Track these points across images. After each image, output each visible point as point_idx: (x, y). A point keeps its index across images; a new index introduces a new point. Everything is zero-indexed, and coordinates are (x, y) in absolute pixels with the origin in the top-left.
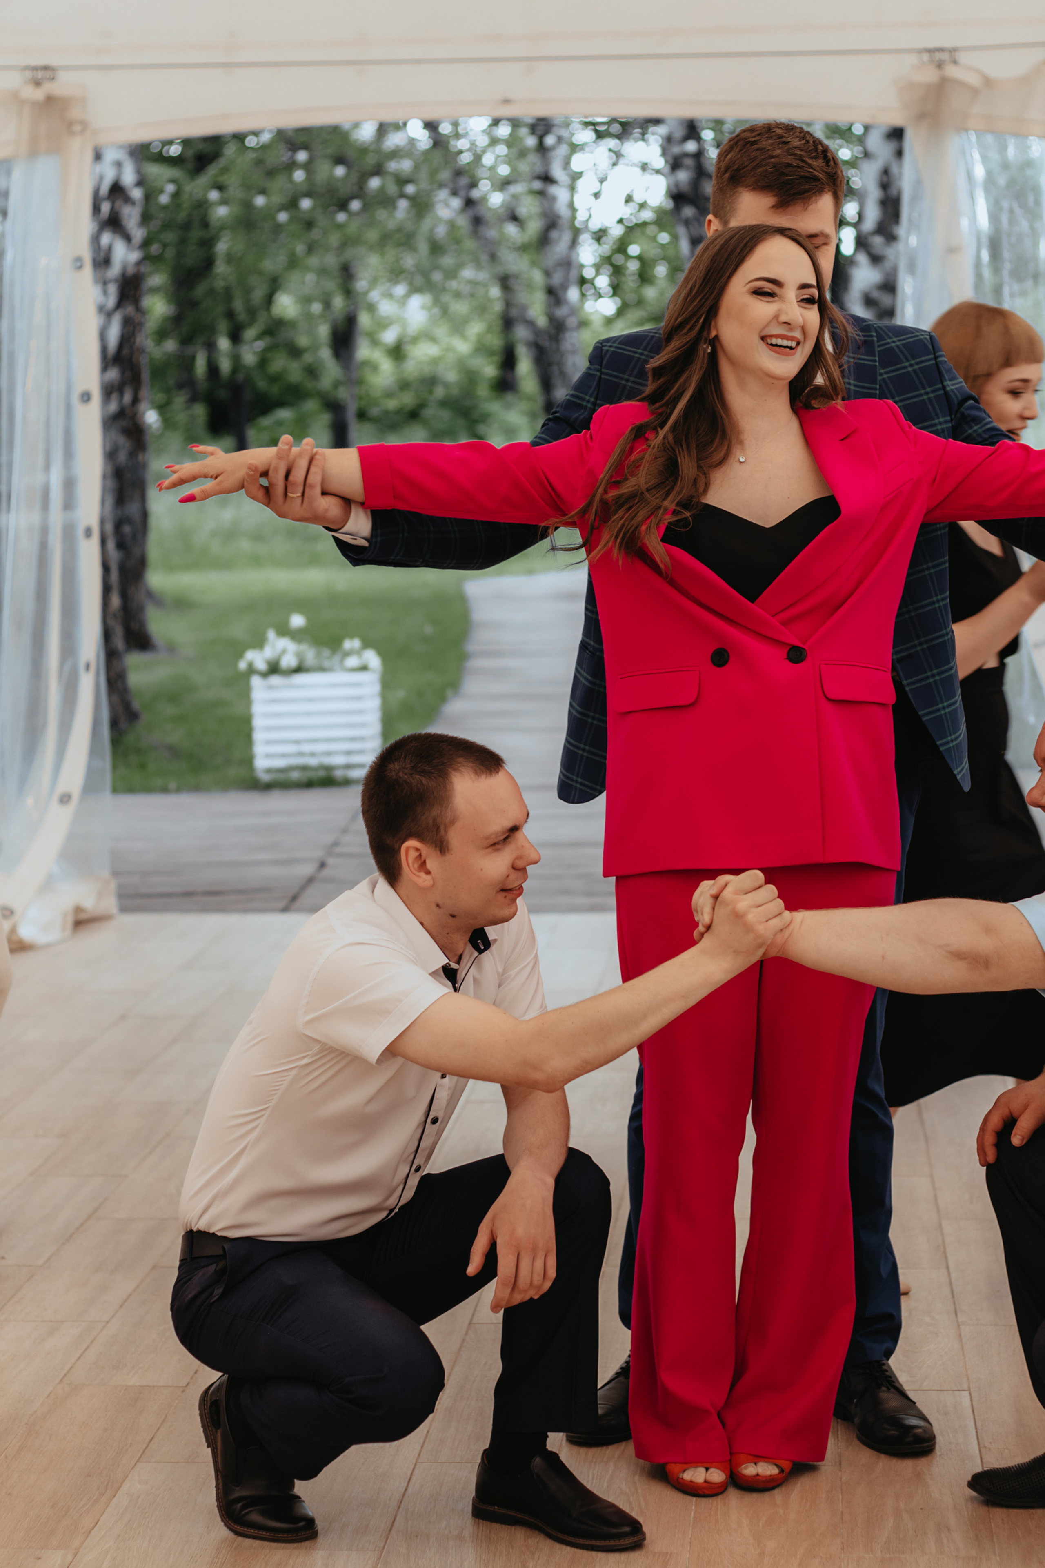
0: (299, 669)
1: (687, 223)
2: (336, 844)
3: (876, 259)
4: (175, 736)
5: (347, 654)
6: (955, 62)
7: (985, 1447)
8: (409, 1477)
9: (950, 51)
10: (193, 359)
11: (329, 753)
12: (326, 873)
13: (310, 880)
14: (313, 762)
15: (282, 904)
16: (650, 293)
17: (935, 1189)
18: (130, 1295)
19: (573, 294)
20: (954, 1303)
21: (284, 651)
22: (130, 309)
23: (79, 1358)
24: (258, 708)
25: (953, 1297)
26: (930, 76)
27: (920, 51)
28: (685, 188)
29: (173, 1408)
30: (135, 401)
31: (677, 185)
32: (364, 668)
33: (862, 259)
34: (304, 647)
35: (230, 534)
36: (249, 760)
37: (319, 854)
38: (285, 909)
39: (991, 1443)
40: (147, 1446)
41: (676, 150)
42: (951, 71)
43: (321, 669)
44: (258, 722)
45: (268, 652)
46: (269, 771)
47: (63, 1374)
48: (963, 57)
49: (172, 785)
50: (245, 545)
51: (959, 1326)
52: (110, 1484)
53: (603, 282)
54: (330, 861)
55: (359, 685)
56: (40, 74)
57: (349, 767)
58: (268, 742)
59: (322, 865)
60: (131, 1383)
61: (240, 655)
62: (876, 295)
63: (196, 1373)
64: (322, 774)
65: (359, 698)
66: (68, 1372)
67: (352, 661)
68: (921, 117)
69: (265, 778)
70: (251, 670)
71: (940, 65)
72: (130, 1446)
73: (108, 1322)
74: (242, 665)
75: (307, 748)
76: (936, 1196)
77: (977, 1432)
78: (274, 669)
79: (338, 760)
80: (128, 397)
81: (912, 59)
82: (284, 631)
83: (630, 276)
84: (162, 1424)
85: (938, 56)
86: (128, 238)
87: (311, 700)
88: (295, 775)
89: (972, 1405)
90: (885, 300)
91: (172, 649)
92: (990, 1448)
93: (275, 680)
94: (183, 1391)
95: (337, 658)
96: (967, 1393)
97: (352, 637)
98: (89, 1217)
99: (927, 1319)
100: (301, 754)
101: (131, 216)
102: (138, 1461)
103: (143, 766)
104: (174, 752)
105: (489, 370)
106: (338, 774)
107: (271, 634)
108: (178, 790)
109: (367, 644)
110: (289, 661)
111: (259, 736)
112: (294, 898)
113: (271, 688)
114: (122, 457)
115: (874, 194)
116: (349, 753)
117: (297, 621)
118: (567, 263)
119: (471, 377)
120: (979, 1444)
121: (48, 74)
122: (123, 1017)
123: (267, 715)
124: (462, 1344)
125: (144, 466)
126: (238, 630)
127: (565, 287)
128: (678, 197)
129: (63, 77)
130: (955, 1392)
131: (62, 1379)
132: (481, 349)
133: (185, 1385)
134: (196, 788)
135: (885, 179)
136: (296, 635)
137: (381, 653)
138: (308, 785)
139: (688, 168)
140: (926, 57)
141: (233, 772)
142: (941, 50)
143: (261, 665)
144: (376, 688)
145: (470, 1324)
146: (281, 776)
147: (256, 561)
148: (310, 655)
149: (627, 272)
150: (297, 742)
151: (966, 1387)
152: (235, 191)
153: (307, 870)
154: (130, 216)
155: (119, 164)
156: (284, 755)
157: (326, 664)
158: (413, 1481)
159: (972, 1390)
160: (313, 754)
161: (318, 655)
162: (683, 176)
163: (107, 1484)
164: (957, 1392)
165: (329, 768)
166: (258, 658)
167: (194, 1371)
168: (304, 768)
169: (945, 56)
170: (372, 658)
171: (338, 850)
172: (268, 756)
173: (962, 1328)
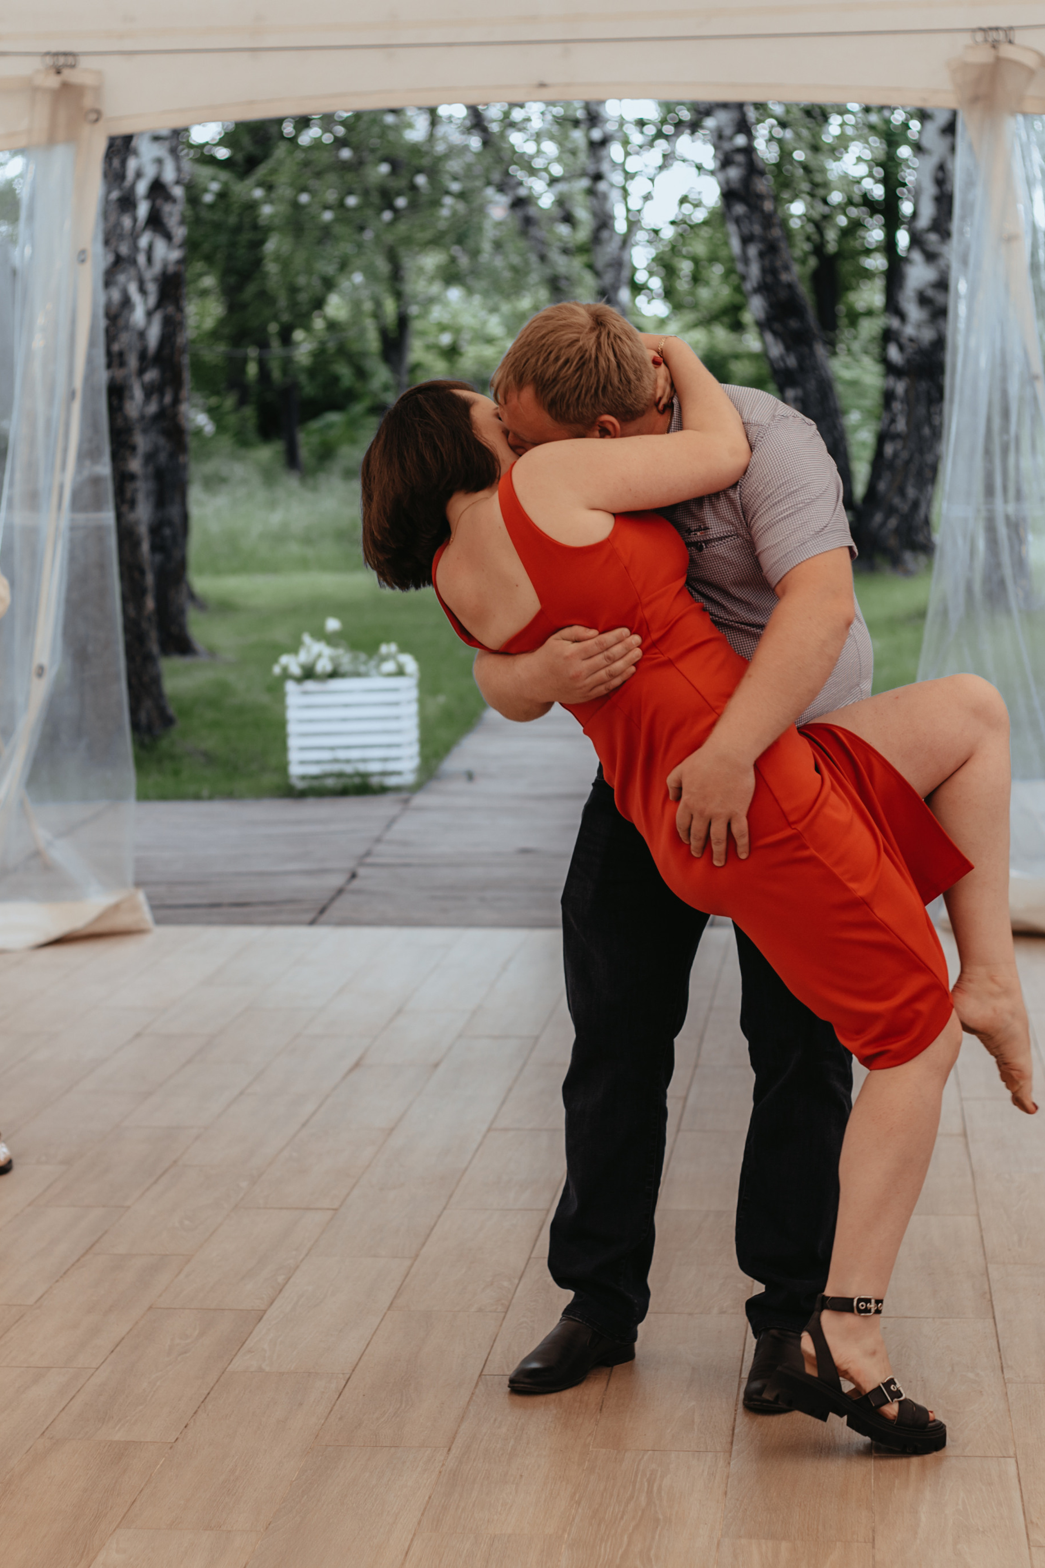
0: (334, 674)
1: (738, 221)
2: (368, 854)
3: (931, 257)
4: (210, 742)
5: (384, 659)
6: (1011, 42)
7: (1032, 1522)
8: (406, 1549)
9: (1005, 31)
10: (245, 361)
11: (364, 760)
12: (356, 884)
13: (340, 891)
14: (348, 769)
15: (309, 917)
16: (704, 293)
17: (981, 1230)
18: (123, 1339)
19: (624, 294)
20: (1000, 1358)
21: (319, 656)
22: (170, 309)
23: (63, 1409)
24: (292, 714)
25: (999, 1350)
26: (983, 56)
27: (974, 31)
28: (736, 185)
29: (159, 1466)
30: (176, 401)
31: (728, 182)
32: (400, 672)
33: (917, 256)
34: (340, 651)
35: (280, 537)
36: (283, 767)
37: (350, 864)
38: (312, 923)
39: (1038, 1518)
40: (129, 1510)
41: (727, 146)
42: (1007, 51)
43: (357, 674)
44: (292, 728)
45: (303, 657)
46: (303, 777)
47: (45, 1427)
48: (1019, 37)
49: (205, 792)
50: (294, 549)
51: (1005, 1384)
52: (85, 1553)
53: (656, 283)
54: (362, 872)
55: (395, 690)
56: (61, 60)
57: (384, 774)
58: (303, 749)
59: (354, 876)
60: (116, 1438)
61: (275, 660)
62: (930, 293)
63: (186, 1427)
64: (357, 781)
65: (396, 704)
66: (50, 1425)
67: (389, 666)
68: (975, 100)
69: (300, 785)
70: (286, 675)
71: (995, 45)
72: (110, 1509)
73: (97, 1369)
74: (277, 670)
75: (342, 754)
76: (982, 1237)
77: (1023, 1505)
78: (309, 674)
79: (374, 767)
80: (168, 399)
81: (966, 39)
82: (321, 635)
83: (684, 277)
84: (146, 1485)
85: (993, 35)
86: (168, 237)
87: (346, 706)
88: (330, 782)
89: (1019, 1474)
90: (939, 297)
91: (212, 653)
92: (1037, 1524)
93: (310, 685)
94: (171, 1448)
95: (373, 663)
96: (1013, 1461)
97: (388, 641)
98: (87, 1252)
99: (971, 1375)
100: (336, 761)
101: (173, 214)
102: (118, 1527)
103: (176, 773)
104: (210, 759)
106: (375, 781)
107: (307, 639)
108: (211, 798)
109: (404, 648)
110: (324, 666)
111: (293, 742)
112: (323, 911)
113: (305, 693)
114: (163, 457)
115: (929, 190)
116: (385, 760)
117: (333, 624)
118: (619, 264)
120: (1025, 1520)
121: (70, 60)
122: (138, 1035)
123: (302, 721)
124: (471, 1398)
125: (184, 467)
126: (280, 634)
127: (616, 288)
128: (729, 195)
129: (85, 63)
130: (1000, 1459)
131: (44, 1432)
133: (173, 1441)
134: (230, 796)
135: (940, 175)
136: (331, 639)
137: (418, 658)
138: (344, 792)
139: (739, 165)
140: (980, 37)
141: (269, 779)
142: (997, 29)
143: (295, 670)
144: (414, 694)
145: (480, 1375)
146: (315, 783)
147: (304, 564)
148: (346, 659)
149: (682, 273)
150: (332, 748)
151: (1012, 1453)
152: (284, 191)
153: (337, 881)
154: (171, 214)
155: (159, 161)
156: (318, 762)
157: (362, 669)
158: (411, 1553)
159: (1018, 1457)
160: (348, 761)
161: (355, 659)
162: (734, 173)
163: (83, 1552)
164: (1002, 1460)
165: (365, 776)
166: (292, 663)
167: (184, 1425)
168: (340, 775)
169: (1001, 35)
170: (410, 663)
171: (369, 860)
172: (302, 763)
173: (1009, 1385)
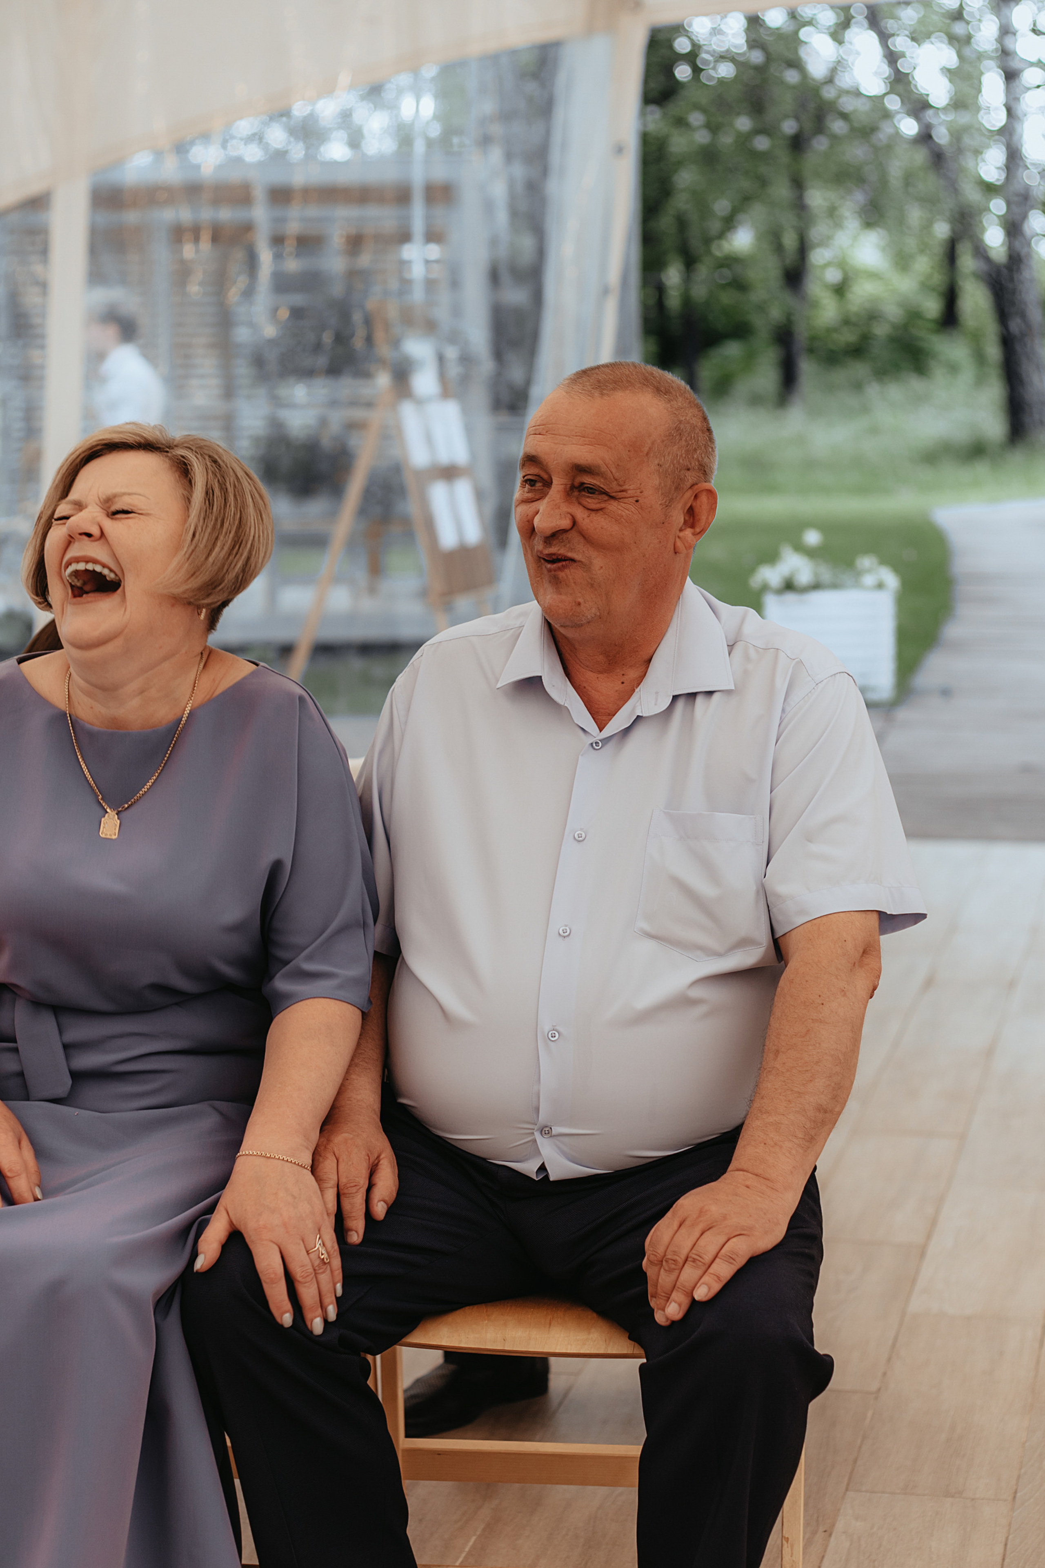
0: (816, 586)
5: (864, 572)
21: (800, 569)
32: (880, 586)
34: (820, 566)
43: (837, 586)
45: (783, 569)
55: (874, 604)
61: (753, 572)
65: (874, 618)
67: (869, 580)
70: (765, 588)
74: (755, 582)
78: (789, 586)
82: (800, 548)
93: (791, 597)
95: (852, 575)
97: (867, 554)
105: (932, 307)
107: (785, 551)
109: (884, 561)
110: (804, 578)
113: (787, 605)
117: (812, 538)
119: (914, 315)
132: (925, 286)
136: (811, 553)
137: (897, 571)
143: (775, 582)
144: (891, 606)
148: (826, 574)
161: (833, 572)
166: (771, 575)
170: (889, 576)
